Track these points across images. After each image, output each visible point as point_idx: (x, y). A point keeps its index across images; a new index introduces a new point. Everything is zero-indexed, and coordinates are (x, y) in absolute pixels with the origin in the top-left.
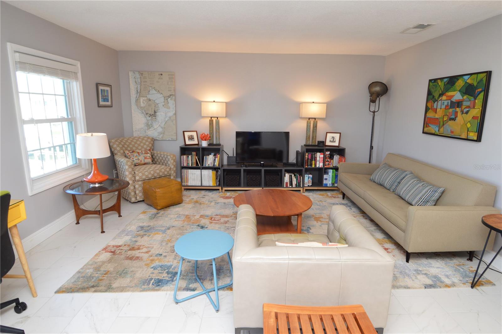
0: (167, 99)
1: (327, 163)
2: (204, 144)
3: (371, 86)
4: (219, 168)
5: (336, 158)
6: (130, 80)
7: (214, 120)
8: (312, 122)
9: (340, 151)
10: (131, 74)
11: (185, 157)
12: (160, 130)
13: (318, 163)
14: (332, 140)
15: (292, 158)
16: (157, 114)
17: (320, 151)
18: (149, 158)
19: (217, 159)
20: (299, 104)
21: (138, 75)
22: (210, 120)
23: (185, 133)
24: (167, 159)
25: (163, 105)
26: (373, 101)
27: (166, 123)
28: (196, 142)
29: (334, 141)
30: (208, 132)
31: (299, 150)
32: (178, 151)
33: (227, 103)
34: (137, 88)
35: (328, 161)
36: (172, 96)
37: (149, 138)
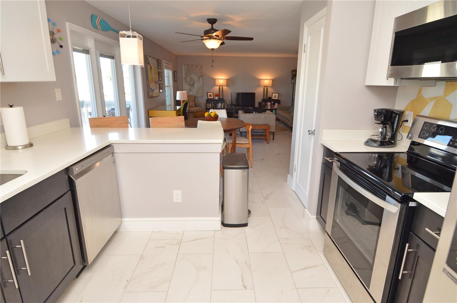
0: (199, 78)
1: (272, 107)
2: (217, 98)
3: (293, 71)
5: (276, 104)
6: (183, 69)
7: (221, 87)
8: (266, 88)
9: (278, 101)
10: (183, 66)
11: (208, 104)
12: (195, 92)
13: (268, 107)
15: (257, 105)
17: (270, 102)
18: (194, 104)
19: (222, 105)
20: (260, 80)
21: (186, 67)
22: (219, 87)
23: (208, 93)
24: (202, 105)
25: (197, 81)
26: (292, 79)
27: (198, 89)
28: (212, 98)
29: (276, 97)
30: (218, 93)
31: (260, 101)
32: (205, 102)
33: (227, 79)
34: (186, 73)
35: (273, 106)
36: (202, 76)
37: (193, 96)
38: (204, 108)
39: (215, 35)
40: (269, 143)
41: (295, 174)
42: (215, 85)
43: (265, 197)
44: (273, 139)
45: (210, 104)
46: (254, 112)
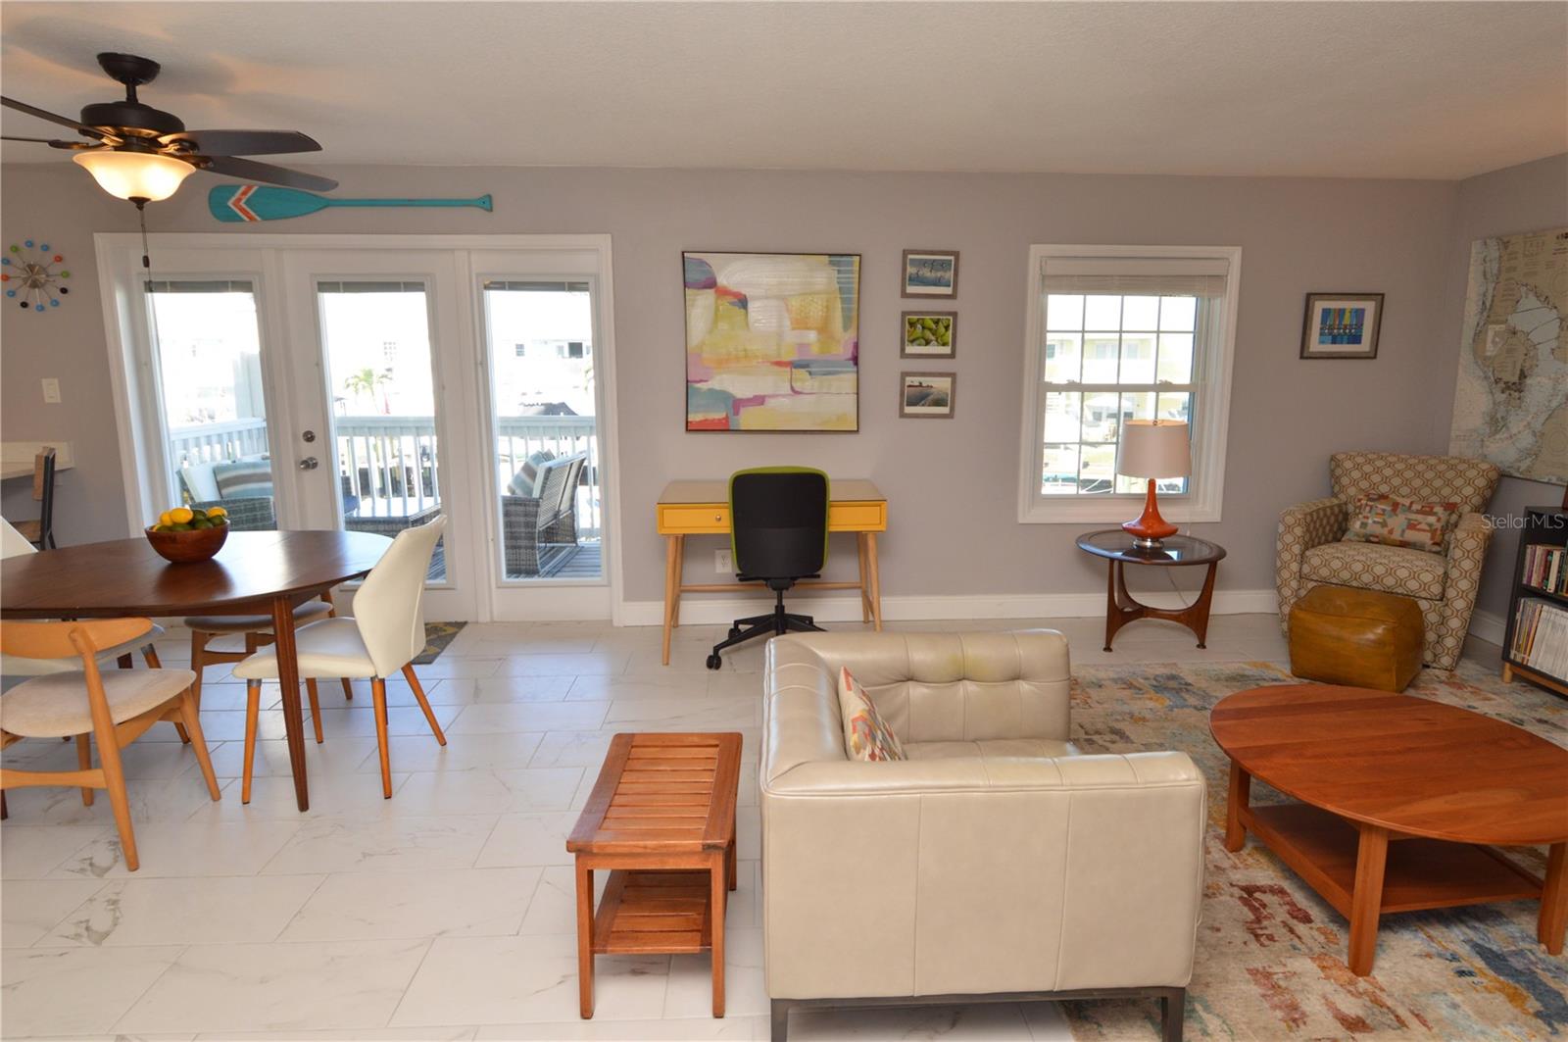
10: (1476, 248)
11: (1540, 550)
16: (1529, 381)
18: (1424, 530)
21: (1493, 251)
25: (1553, 351)
27: (1550, 416)
34: (1486, 293)
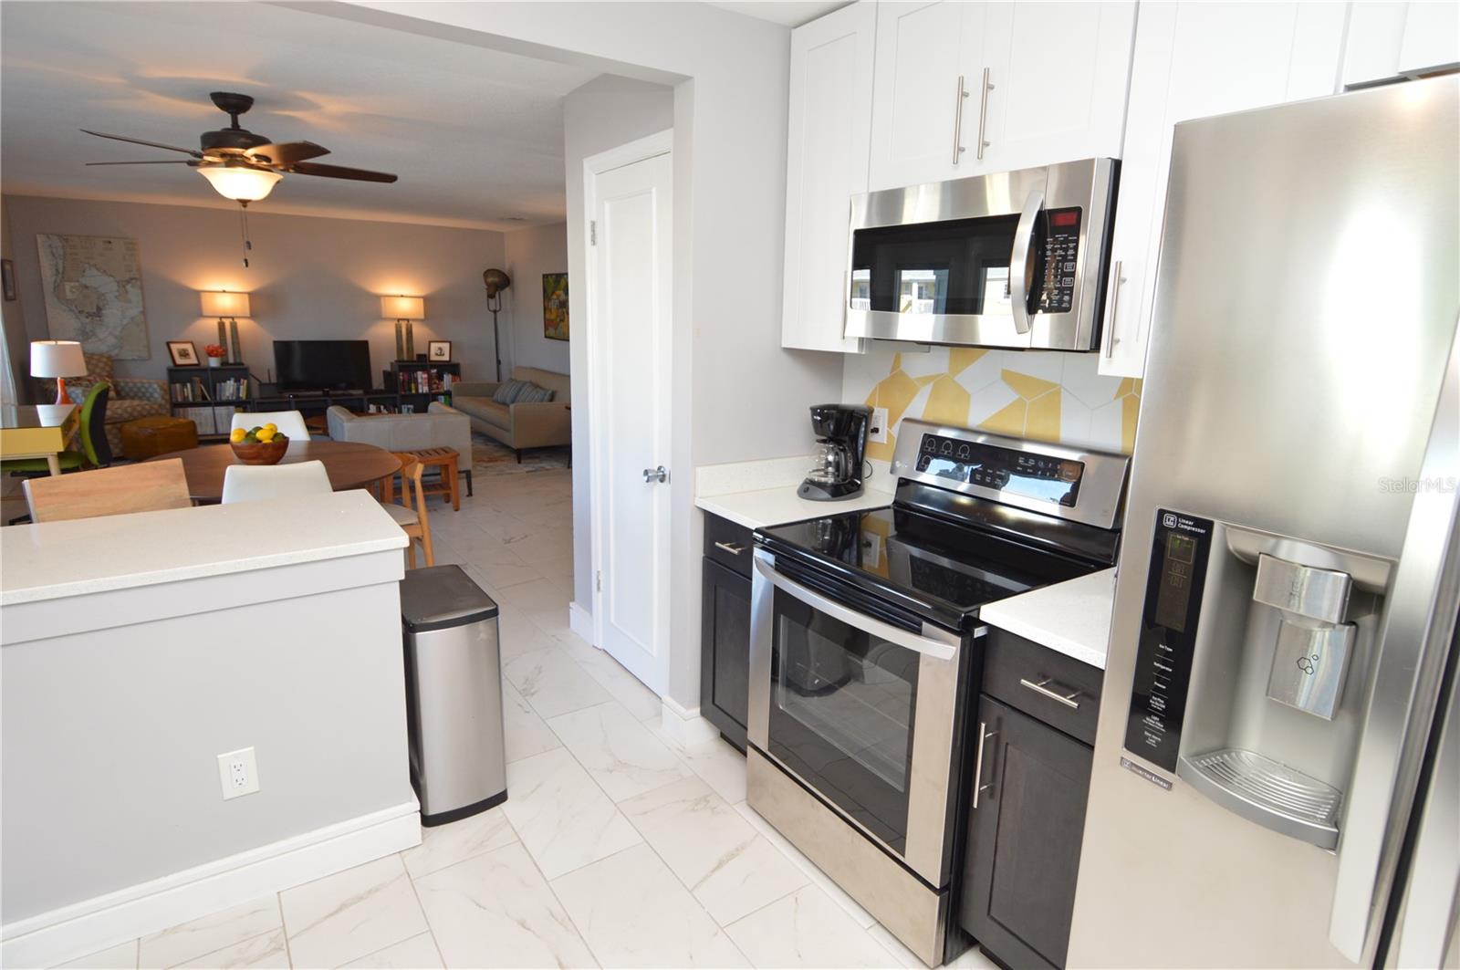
0: (124, 287)
1: (434, 386)
2: (214, 362)
3: (487, 273)
4: (249, 403)
5: (447, 378)
6: (40, 250)
7: (227, 322)
8: (404, 324)
9: (452, 368)
10: (40, 239)
11: (178, 386)
12: (112, 341)
13: (420, 386)
14: (439, 352)
15: (378, 382)
16: (104, 312)
17: (424, 369)
19: (242, 387)
20: (378, 297)
21: (56, 242)
22: (219, 323)
23: (172, 346)
24: (150, 390)
25: (116, 297)
26: (491, 296)
27: (123, 328)
28: (193, 360)
29: (442, 355)
30: (217, 343)
31: (388, 368)
32: (164, 376)
33: (252, 295)
34: (56, 265)
35: (435, 383)
36: (133, 279)
37: (101, 355)
38: (163, 402)
39: (256, 156)
40: (461, 507)
41: (598, 598)
42: (200, 314)
43: (524, 690)
44: (470, 494)
45: (184, 385)
46: (373, 408)
